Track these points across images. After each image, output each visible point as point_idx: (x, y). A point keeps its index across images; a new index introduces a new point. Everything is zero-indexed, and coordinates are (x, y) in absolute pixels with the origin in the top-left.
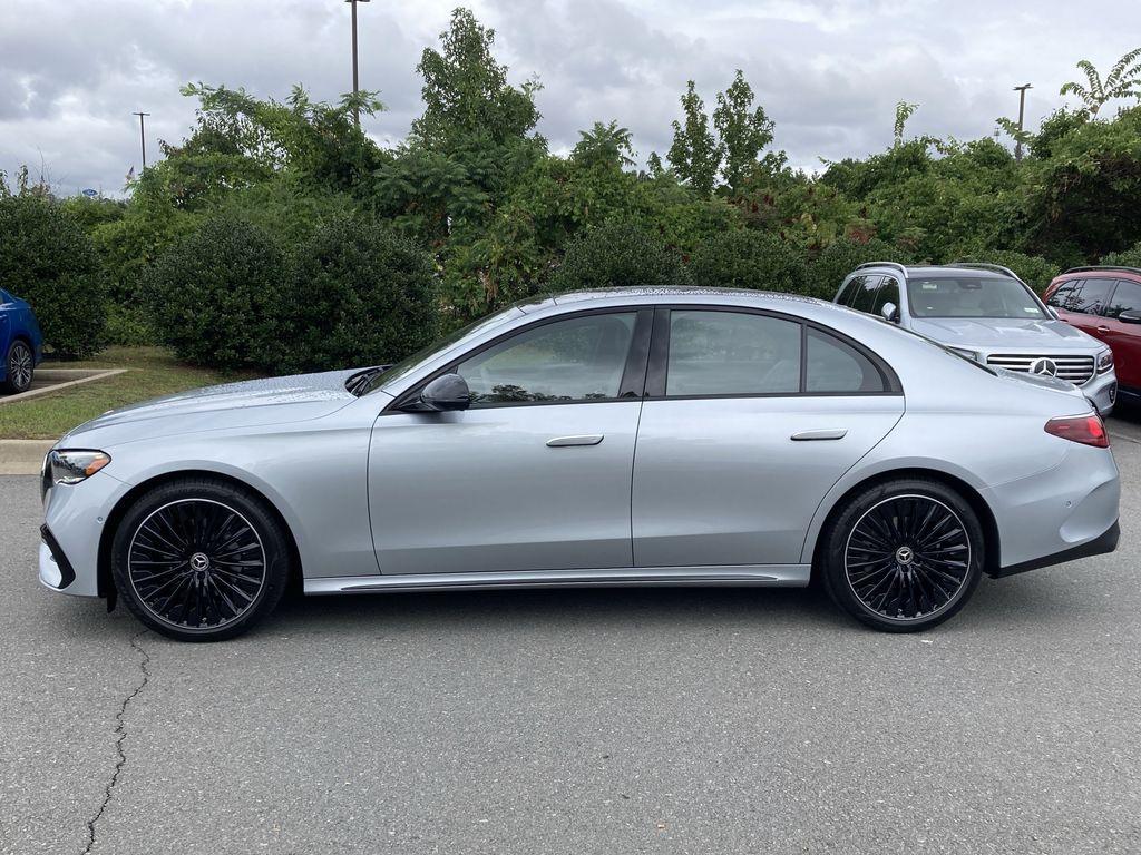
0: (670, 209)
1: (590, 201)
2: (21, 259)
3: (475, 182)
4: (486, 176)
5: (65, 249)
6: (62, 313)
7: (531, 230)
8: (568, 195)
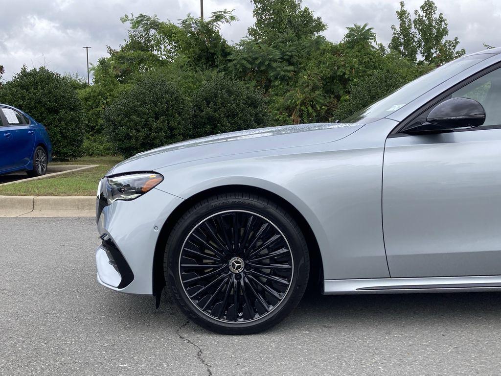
0: (401, 71)
1: (356, 66)
2: (39, 102)
3: (285, 60)
4: (291, 56)
5: (63, 97)
6: (61, 133)
7: (320, 84)
8: (342, 63)
